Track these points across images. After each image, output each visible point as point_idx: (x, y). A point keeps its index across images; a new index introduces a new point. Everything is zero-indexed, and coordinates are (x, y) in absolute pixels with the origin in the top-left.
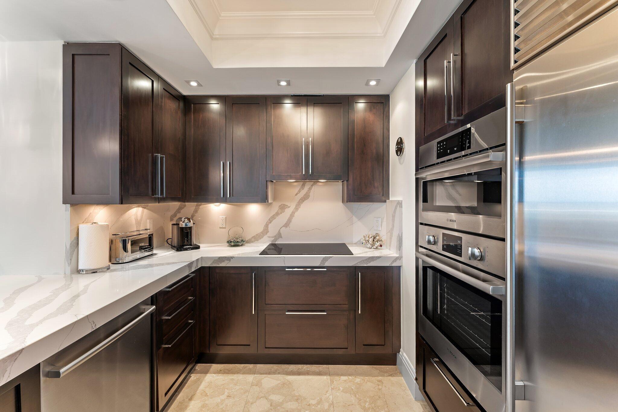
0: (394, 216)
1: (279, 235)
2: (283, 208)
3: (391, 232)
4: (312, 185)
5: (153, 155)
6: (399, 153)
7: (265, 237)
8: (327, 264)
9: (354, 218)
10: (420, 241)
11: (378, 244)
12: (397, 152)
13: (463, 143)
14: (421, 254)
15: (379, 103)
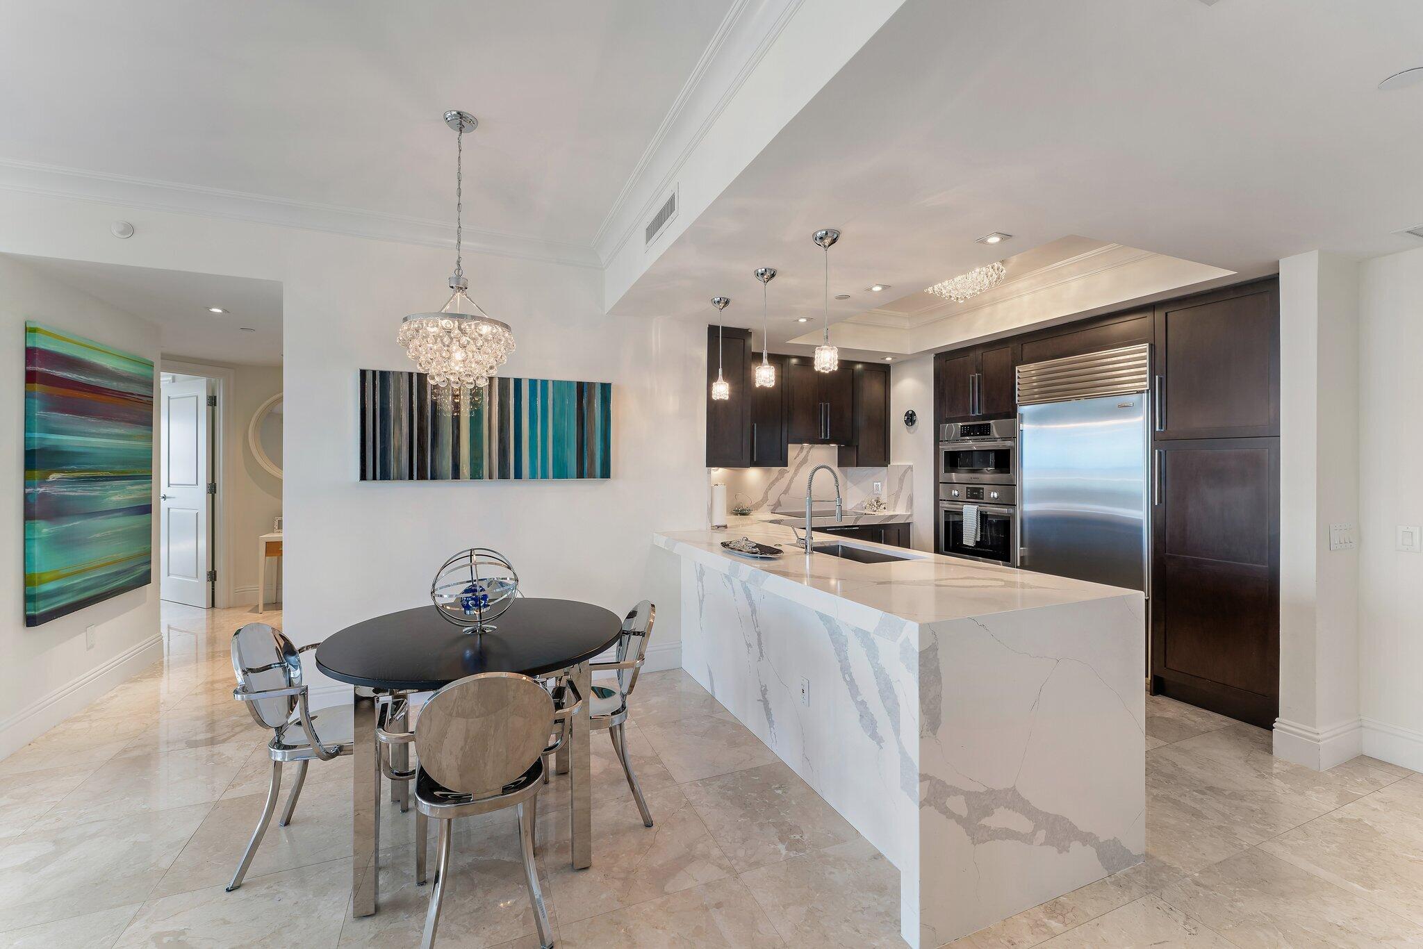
0: (901, 479)
1: (779, 503)
2: (782, 473)
3: (896, 494)
4: (810, 449)
6: (910, 423)
7: (765, 506)
9: (849, 483)
10: (942, 496)
11: (883, 506)
12: (906, 422)
13: (984, 431)
14: (945, 505)
15: (882, 372)
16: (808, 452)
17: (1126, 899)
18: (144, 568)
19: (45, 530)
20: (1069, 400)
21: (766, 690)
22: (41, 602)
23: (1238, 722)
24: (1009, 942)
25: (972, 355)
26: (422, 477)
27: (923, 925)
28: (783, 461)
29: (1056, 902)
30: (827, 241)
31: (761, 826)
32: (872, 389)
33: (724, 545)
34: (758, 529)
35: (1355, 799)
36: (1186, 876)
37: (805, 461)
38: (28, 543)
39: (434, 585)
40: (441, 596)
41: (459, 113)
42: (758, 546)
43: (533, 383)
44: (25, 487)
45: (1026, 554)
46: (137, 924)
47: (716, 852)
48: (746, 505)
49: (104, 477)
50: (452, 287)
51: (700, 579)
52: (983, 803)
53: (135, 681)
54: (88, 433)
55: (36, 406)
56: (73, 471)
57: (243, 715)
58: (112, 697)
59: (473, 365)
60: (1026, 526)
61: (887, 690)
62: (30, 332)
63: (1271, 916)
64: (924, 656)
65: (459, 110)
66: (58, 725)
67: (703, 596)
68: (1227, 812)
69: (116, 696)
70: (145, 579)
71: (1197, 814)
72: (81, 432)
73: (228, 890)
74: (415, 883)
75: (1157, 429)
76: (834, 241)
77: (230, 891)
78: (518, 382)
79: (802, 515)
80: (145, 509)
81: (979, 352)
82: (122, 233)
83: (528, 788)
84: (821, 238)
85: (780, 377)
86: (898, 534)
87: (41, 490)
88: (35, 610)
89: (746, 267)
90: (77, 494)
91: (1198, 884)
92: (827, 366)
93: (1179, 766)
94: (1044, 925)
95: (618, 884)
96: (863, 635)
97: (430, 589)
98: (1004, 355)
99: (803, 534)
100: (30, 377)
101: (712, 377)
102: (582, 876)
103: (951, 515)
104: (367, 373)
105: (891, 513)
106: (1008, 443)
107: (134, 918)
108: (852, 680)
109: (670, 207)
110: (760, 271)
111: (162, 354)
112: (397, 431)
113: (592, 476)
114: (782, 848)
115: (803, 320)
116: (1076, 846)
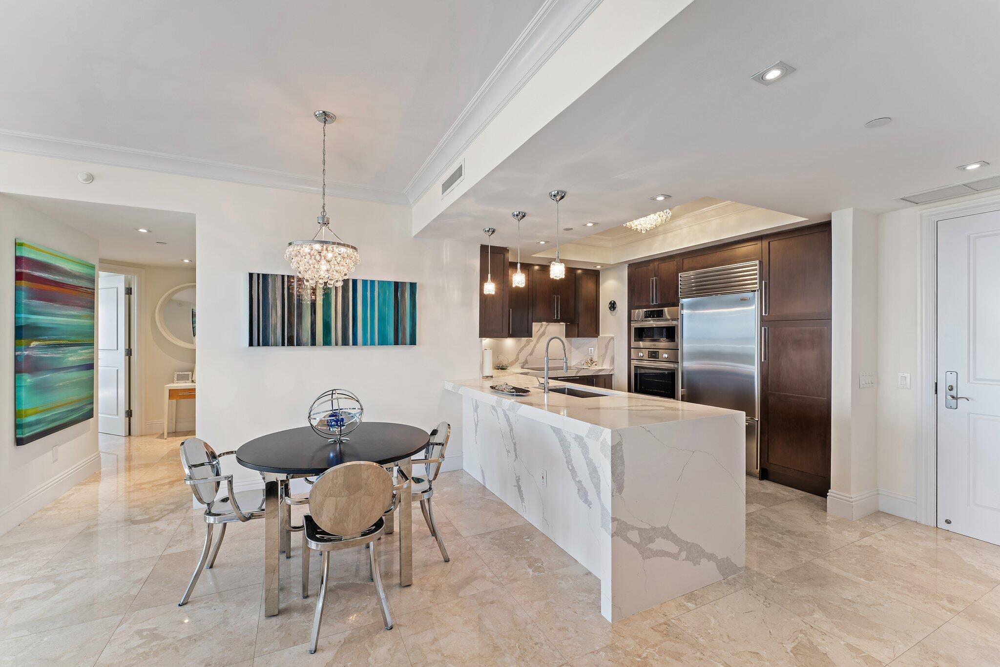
0: (607, 346)
1: (526, 362)
3: (603, 355)
4: (547, 326)
6: (612, 309)
7: (517, 364)
9: (573, 348)
10: (633, 356)
11: (595, 364)
12: (610, 308)
13: (659, 314)
14: (634, 363)
15: (594, 275)
16: (546, 328)
17: (732, 591)
18: (89, 407)
19: (29, 380)
20: (711, 295)
21: (519, 479)
22: (27, 429)
23: (809, 494)
24: (664, 614)
25: (652, 265)
26: (291, 343)
27: (614, 606)
28: (529, 334)
29: (692, 593)
30: (558, 198)
31: (517, 559)
32: (587, 286)
33: (492, 387)
34: (513, 378)
35: (870, 535)
36: (768, 578)
37: (543, 334)
38: (17, 389)
39: (310, 413)
40: (315, 419)
41: (324, 112)
42: (514, 388)
43: (365, 282)
44: (15, 351)
45: (685, 393)
46: (123, 626)
47: (489, 574)
48: (505, 363)
49: (64, 344)
50: (320, 223)
51: (476, 410)
52: (649, 535)
53: (85, 484)
54: (55, 314)
55: (23, 296)
56: (45, 340)
57: (167, 503)
58: (71, 495)
59: (335, 273)
60: (685, 376)
61: (594, 472)
62: (18, 245)
63: (812, 597)
64: (614, 448)
65: (325, 110)
66: (37, 513)
67: (478, 421)
68: (796, 544)
69: (73, 494)
70: (90, 415)
71: (778, 545)
72: (52, 314)
73: (180, 605)
74: (301, 597)
75: (764, 314)
76: (562, 197)
77: (181, 605)
78: (355, 282)
79: (543, 369)
80: (90, 366)
81: (656, 264)
82: (86, 180)
83: (375, 533)
84: (554, 196)
85: (529, 281)
86: (604, 381)
87: (26, 353)
88: (22, 434)
89: (507, 211)
90: (48, 356)
91: (774, 582)
92: (558, 275)
93: (771, 520)
94: (684, 606)
95: (430, 593)
96: (579, 439)
97: (308, 415)
98: (672, 265)
99: (542, 381)
100: (19, 276)
101: (483, 279)
102: (407, 590)
103: (638, 369)
104: (254, 275)
105: (600, 368)
106: (674, 323)
107: (121, 623)
108: (573, 468)
109: (459, 173)
110: (515, 213)
111: (100, 259)
112: (274, 314)
113: (404, 343)
114: (530, 571)
115: (542, 243)
116: (704, 561)
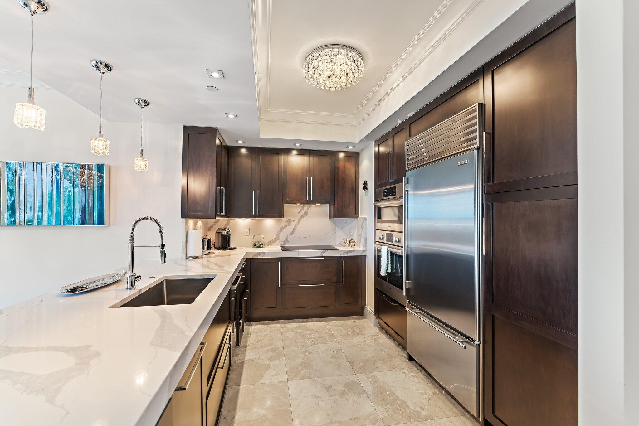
0: (362, 227)
1: (287, 241)
2: (289, 222)
3: (360, 237)
4: (309, 207)
5: (220, 188)
6: (365, 189)
7: (277, 242)
8: (324, 255)
9: (337, 228)
10: (377, 239)
11: (353, 244)
13: (393, 192)
15: (355, 158)
16: (308, 209)
20: (431, 163)
25: (388, 138)
32: (345, 168)
37: (305, 214)
45: (411, 286)
106: (402, 201)
